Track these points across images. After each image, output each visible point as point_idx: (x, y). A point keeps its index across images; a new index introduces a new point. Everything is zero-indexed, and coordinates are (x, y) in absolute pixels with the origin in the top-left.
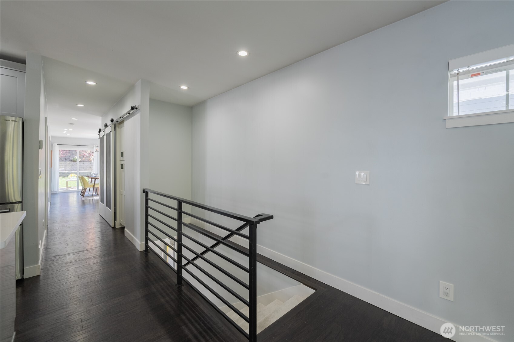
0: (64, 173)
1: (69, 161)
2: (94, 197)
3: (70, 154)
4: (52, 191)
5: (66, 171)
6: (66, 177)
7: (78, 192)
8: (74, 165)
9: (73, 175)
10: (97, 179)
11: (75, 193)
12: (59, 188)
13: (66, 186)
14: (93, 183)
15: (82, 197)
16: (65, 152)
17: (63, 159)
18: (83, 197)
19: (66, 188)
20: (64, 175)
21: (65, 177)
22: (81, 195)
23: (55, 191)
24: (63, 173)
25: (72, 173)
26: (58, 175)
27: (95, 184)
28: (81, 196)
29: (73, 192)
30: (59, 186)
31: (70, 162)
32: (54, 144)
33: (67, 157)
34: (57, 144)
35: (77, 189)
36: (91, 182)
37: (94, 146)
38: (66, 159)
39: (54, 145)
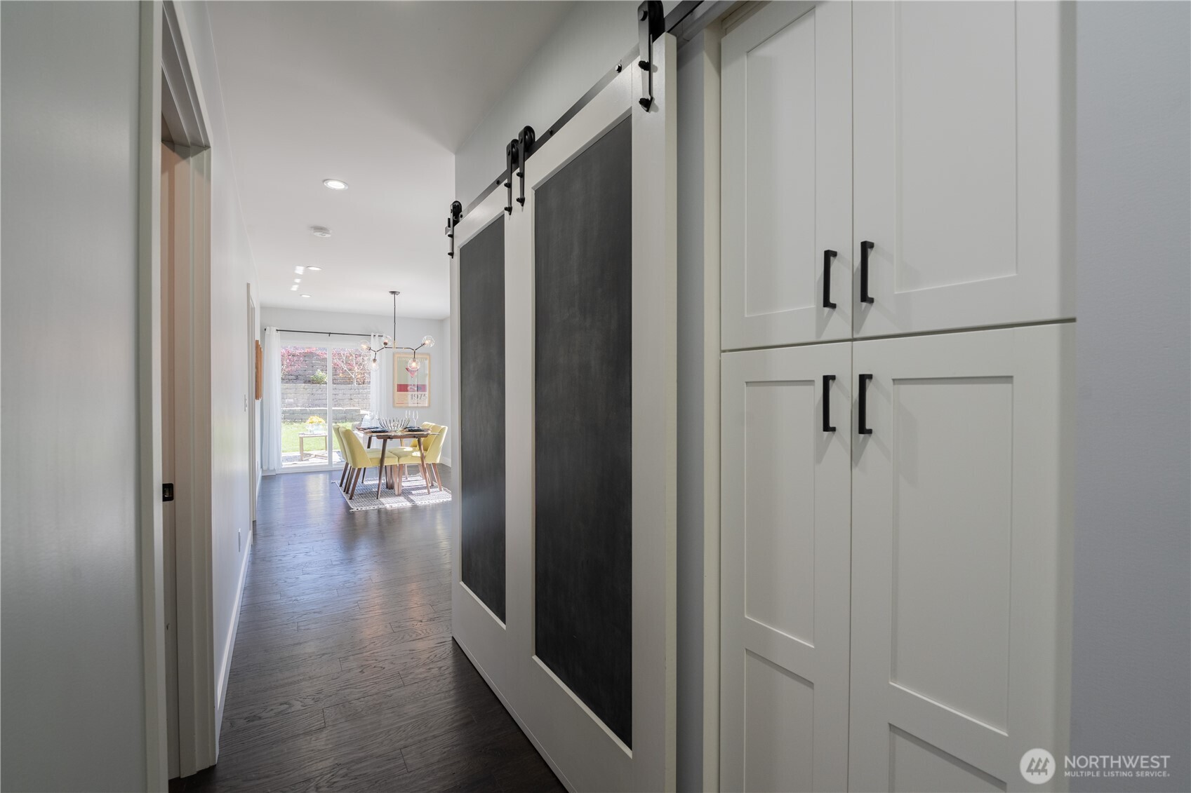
0: (293, 413)
1: (305, 382)
2: (382, 500)
3: (307, 365)
4: (265, 468)
5: (297, 406)
6: (298, 422)
7: (330, 472)
8: (314, 391)
9: (315, 419)
10: (390, 438)
11: (321, 476)
12: (283, 455)
13: (299, 447)
14: (376, 451)
15: (347, 497)
16: (295, 358)
17: (290, 378)
18: (351, 499)
19: (298, 454)
20: (293, 417)
21: (294, 421)
22: (341, 486)
23: (272, 468)
24: (291, 412)
25: (312, 413)
26: (279, 416)
27: (386, 455)
28: (344, 494)
29: (316, 472)
30: (283, 448)
31: (307, 386)
32: (268, 328)
33: (301, 373)
34: (275, 329)
35: (326, 462)
36: (369, 447)
37: (372, 336)
38: (297, 378)
39: (267, 332)
